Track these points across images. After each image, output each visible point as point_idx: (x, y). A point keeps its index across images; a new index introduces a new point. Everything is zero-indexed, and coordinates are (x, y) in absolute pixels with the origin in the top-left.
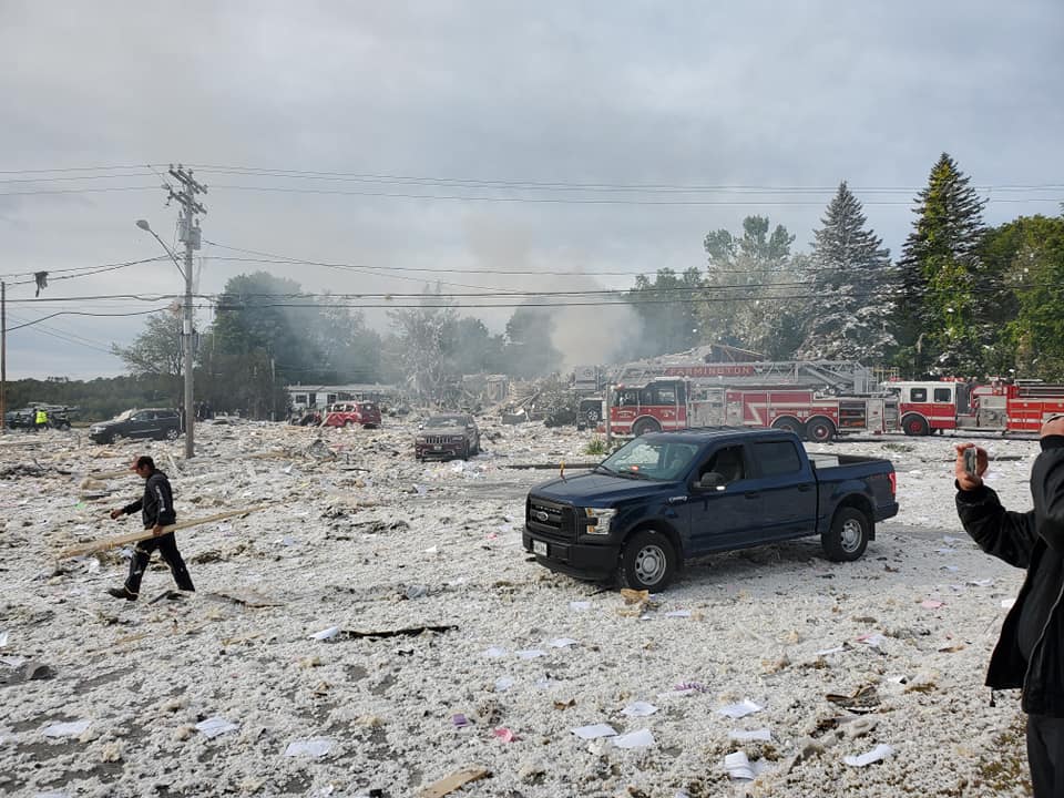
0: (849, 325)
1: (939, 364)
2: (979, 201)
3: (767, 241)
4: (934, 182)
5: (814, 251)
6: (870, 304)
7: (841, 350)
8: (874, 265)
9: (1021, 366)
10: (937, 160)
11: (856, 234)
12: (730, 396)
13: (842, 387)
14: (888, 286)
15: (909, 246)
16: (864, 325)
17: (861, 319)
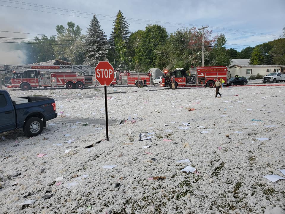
0: (97, 56)
1: (119, 67)
2: (128, 24)
3: (75, 29)
4: (117, 18)
5: (87, 34)
6: (102, 50)
7: (95, 63)
8: (103, 39)
9: (136, 68)
10: (118, 12)
11: (98, 30)
12: (52, 75)
13: (85, 73)
14: (106, 45)
15: (112, 35)
16: (101, 56)
17: (100, 54)
